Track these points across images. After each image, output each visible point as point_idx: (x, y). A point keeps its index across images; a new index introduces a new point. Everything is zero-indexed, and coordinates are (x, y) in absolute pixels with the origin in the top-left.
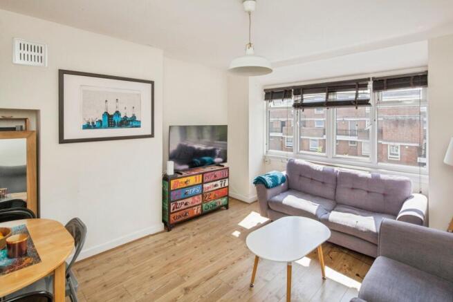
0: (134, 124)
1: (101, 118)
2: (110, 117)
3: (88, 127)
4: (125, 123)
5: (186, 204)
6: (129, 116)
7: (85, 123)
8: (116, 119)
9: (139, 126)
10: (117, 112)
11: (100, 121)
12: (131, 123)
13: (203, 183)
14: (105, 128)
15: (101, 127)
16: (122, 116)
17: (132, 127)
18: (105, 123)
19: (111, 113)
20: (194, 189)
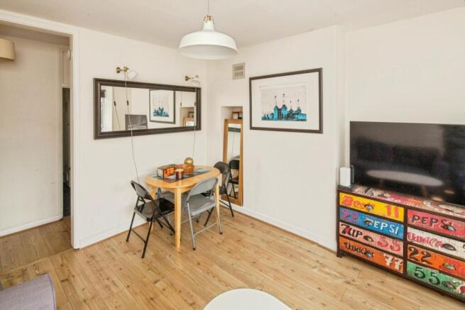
0: (300, 117)
1: (273, 112)
2: (279, 110)
3: (265, 118)
4: (291, 116)
5: (366, 238)
6: (295, 109)
7: (263, 116)
8: (284, 113)
9: (305, 120)
10: (284, 106)
11: (273, 114)
12: (296, 116)
13: (405, 224)
14: (276, 120)
15: (272, 119)
16: (288, 110)
17: (298, 120)
18: (276, 116)
19: (280, 107)
20: (384, 225)
